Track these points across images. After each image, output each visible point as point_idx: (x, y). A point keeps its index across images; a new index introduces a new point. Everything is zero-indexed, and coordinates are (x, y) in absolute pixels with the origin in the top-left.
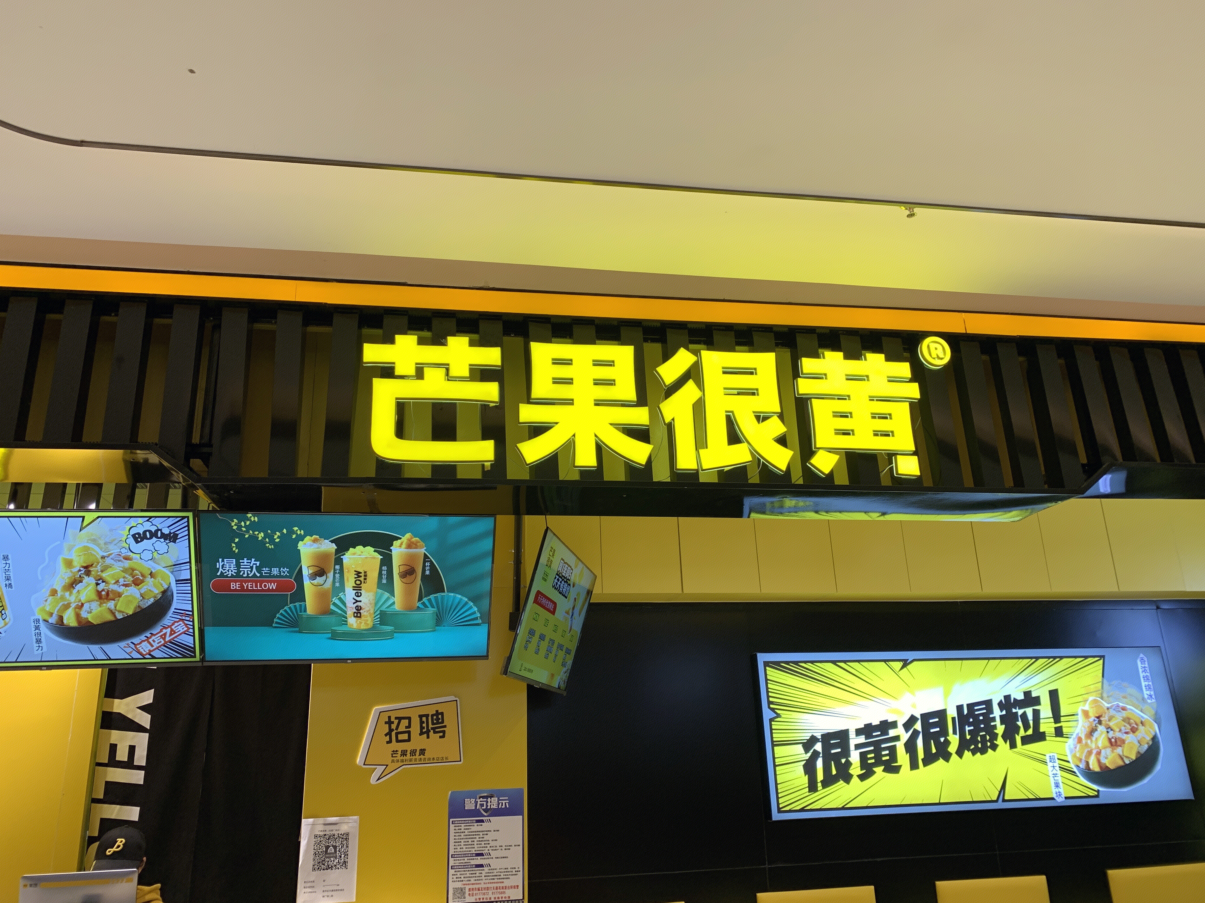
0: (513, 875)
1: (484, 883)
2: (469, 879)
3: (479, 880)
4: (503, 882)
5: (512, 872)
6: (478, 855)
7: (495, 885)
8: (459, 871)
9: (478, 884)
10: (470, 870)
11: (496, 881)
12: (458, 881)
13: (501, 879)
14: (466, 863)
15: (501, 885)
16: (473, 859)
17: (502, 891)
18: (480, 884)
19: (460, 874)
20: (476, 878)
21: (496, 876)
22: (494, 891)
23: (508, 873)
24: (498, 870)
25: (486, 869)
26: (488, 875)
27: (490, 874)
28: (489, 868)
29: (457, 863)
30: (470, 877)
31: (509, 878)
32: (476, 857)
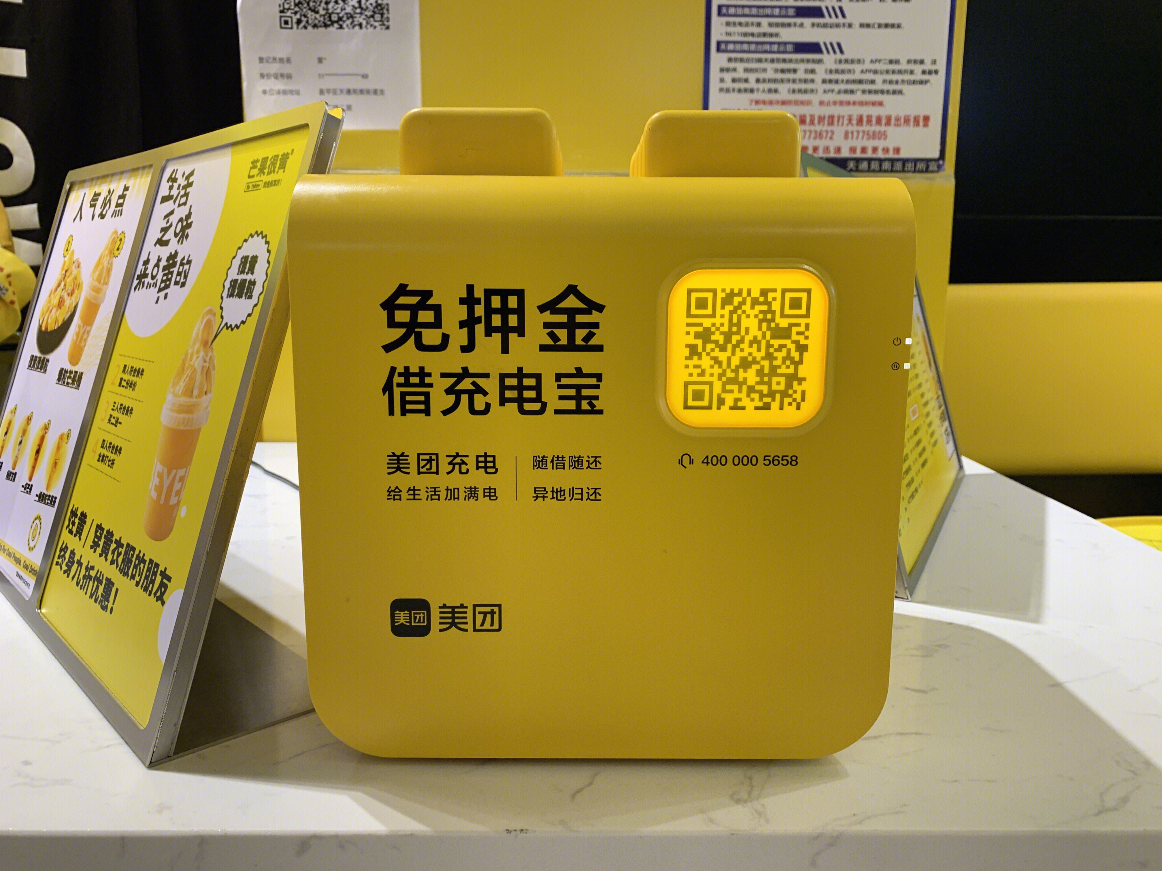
0: (914, 82)
1: (821, 103)
2: (773, 86)
3: (806, 91)
4: (881, 104)
5: (912, 72)
6: (803, 12)
7: (855, 111)
8: (741, 60)
9: (802, 103)
10: (778, 60)
11: (858, 97)
12: (740, 91)
13: (876, 92)
14: (765, 35)
15: (875, 111)
16: (789, 25)
17: (877, 128)
18: (809, 103)
19: (746, 70)
20: (797, 86)
21: (860, 82)
22: (850, 128)
23: (899, 77)
24: (868, 66)
25: (829, 60)
26: (834, 77)
27: (840, 77)
28: (839, 56)
29: (736, 33)
30: (775, 81)
31: (900, 92)
32: (799, 20)
